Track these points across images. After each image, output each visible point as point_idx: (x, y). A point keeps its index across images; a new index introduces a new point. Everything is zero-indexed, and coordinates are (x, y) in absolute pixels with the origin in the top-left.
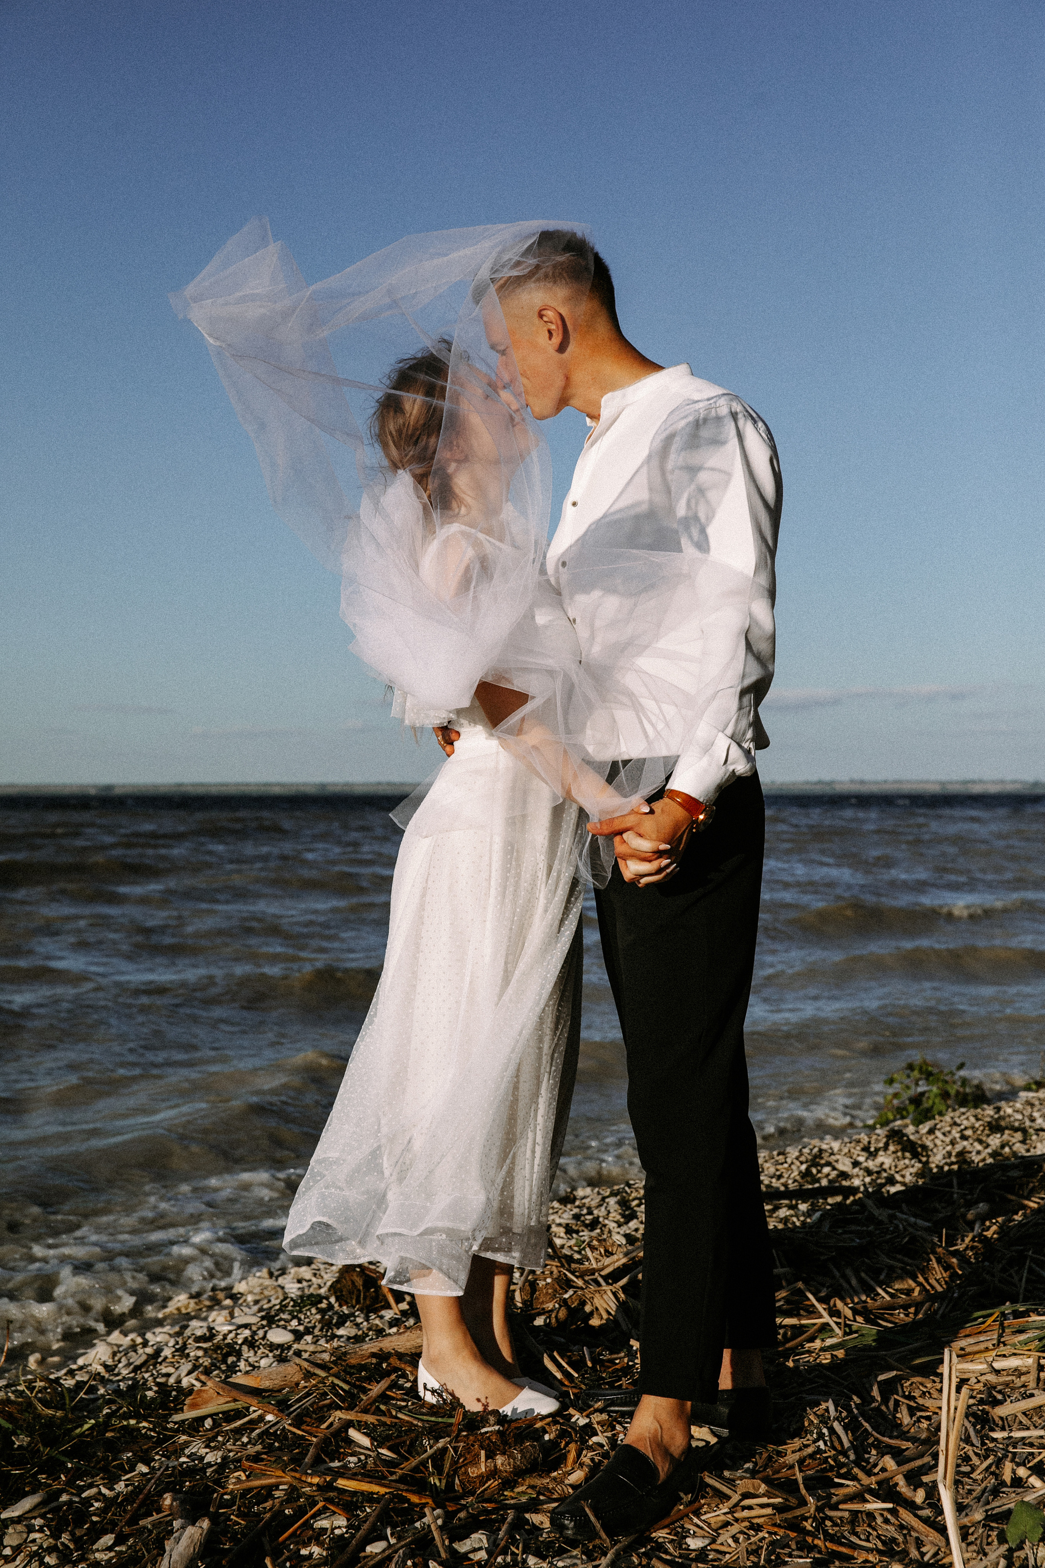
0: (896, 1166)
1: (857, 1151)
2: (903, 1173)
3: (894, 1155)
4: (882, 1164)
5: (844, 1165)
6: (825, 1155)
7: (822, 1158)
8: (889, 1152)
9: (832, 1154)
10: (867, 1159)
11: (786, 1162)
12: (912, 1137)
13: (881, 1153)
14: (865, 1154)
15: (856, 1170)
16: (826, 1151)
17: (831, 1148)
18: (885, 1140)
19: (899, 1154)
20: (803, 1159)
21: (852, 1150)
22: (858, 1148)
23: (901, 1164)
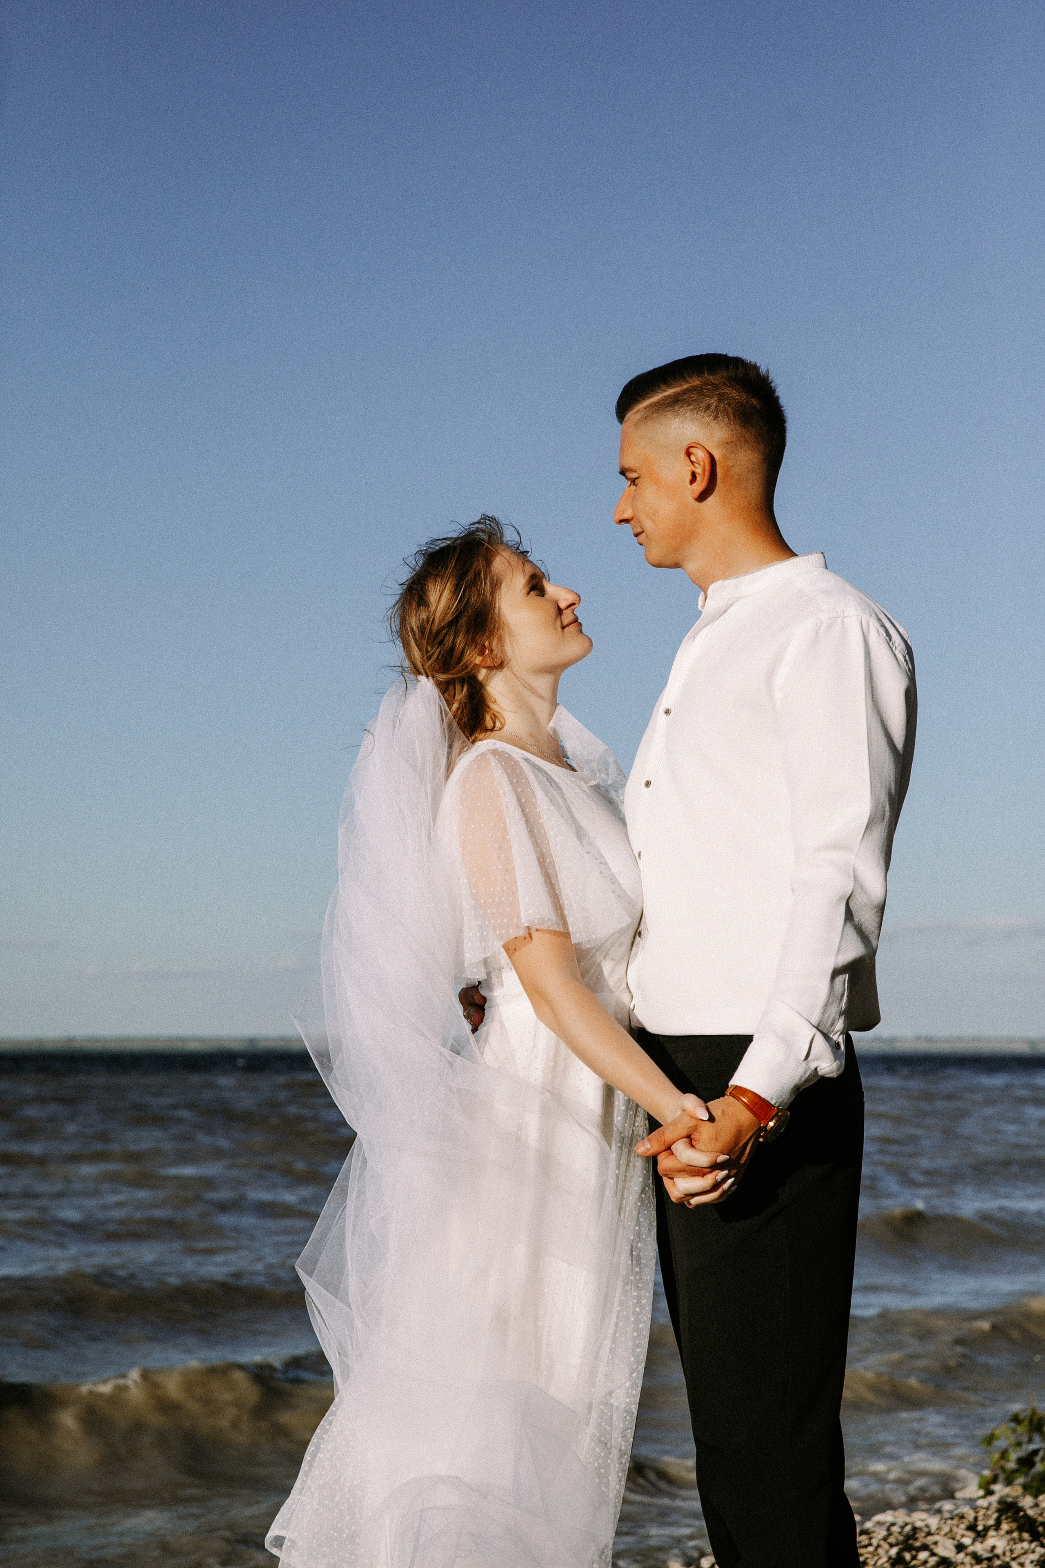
0: (1012, 1551)
1: (960, 1530)
2: (1021, 1560)
3: (1008, 1537)
4: (994, 1547)
5: (946, 1549)
6: (921, 1535)
7: (916, 1539)
8: (1002, 1532)
9: (929, 1534)
10: (974, 1541)
11: (870, 1545)
12: (1030, 1512)
13: (992, 1533)
14: (971, 1534)
15: (961, 1556)
16: (920, 1529)
17: (927, 1526)
18: (995, 1515)
19: (1015, 1535)
20: (892, 1540)
21: (955, 1529)
22: (963, 1526)
23: (1019, 1548)
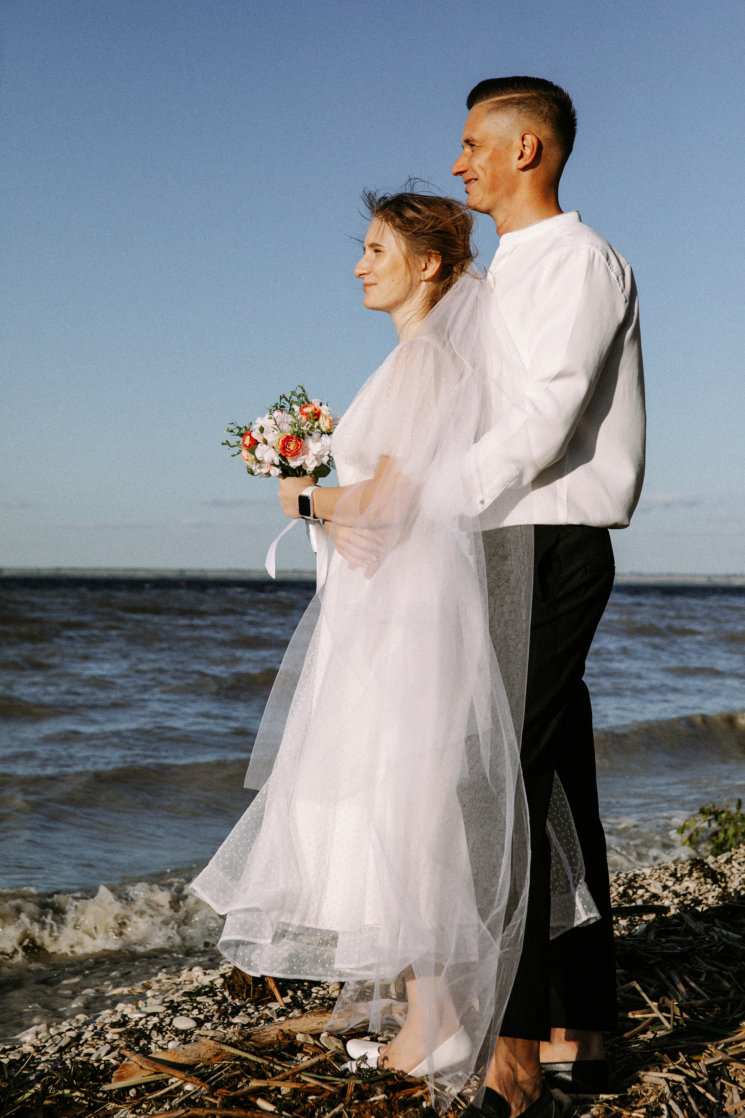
0: (699, 890)
1: (666, 876)
2: (707, 895)
3: (697, 881)
4: (687, 888)
5: (656, 888)
6: (639, 879)
7: (636, 882)
8: (692, 878)
9: (644, 879)
10: (674, 883)
12: (712, 866)
13: (686, 878)
14: (673, 879)
15: (666, 893)
16: (639, 875)
17: (644, 874)
18: (689, 867)
19: (702, 880)
20: (620, 882)
21: (662, 876)
22: (667, 874)
23: (704, 888)
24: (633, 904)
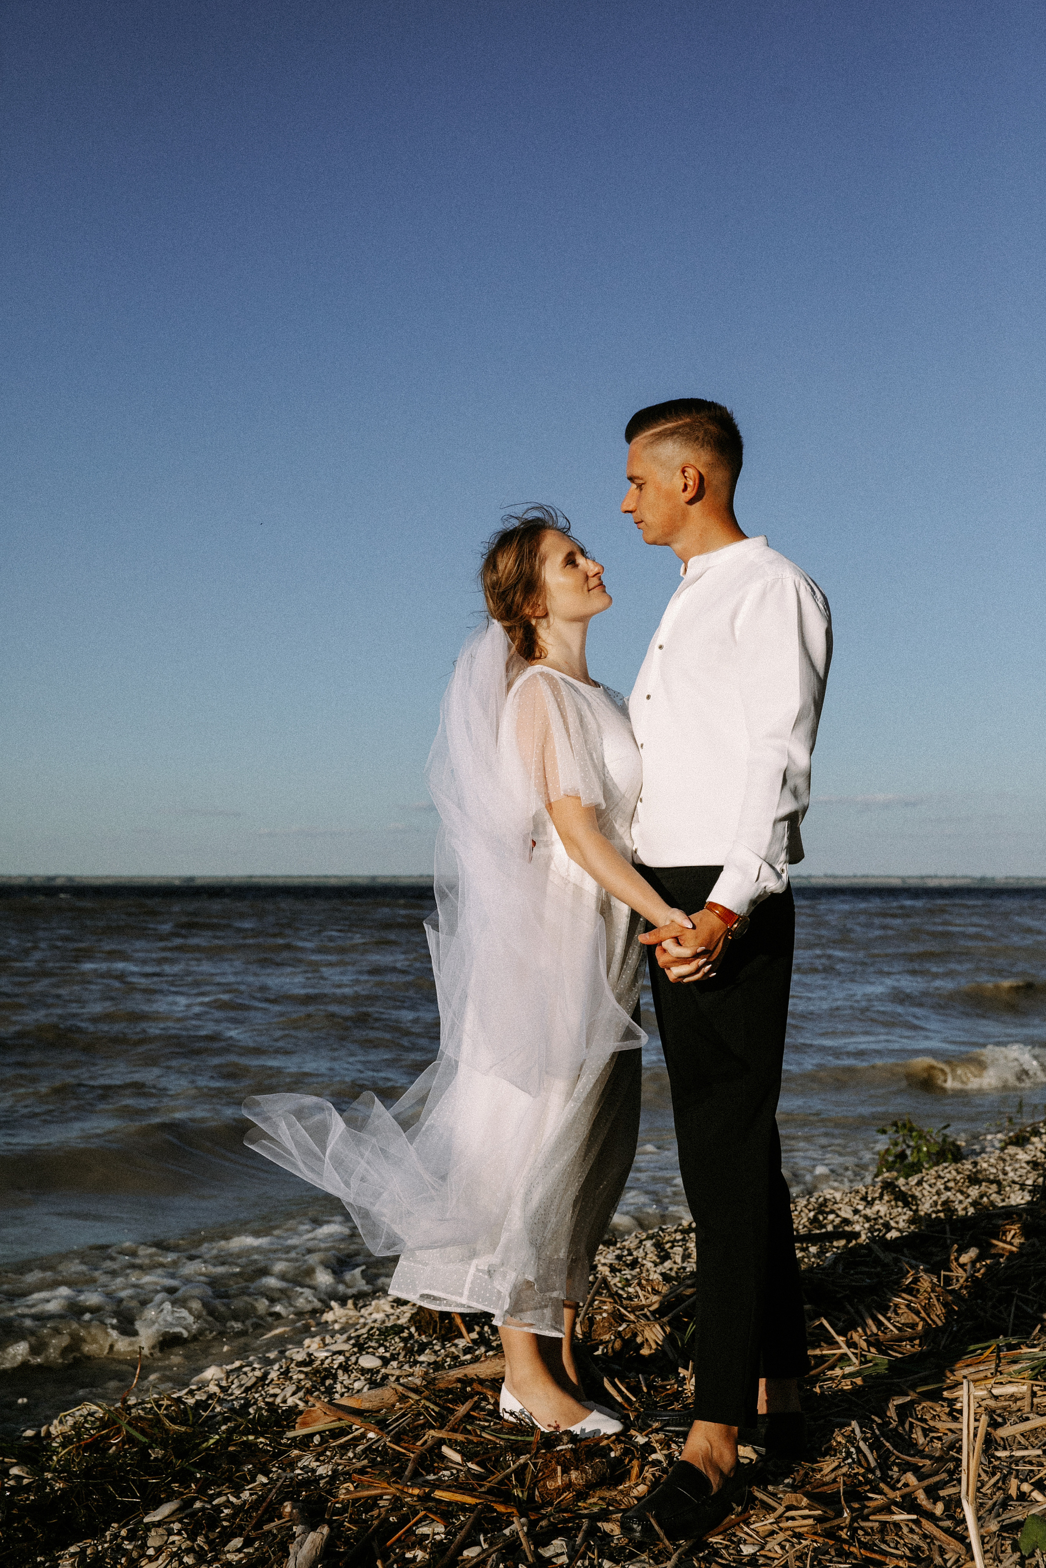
0: (890, 1214)
1: (856, 1200)
2: (897, 1219)
3: (888, 1204)
4: (878, 1211)
5: (846, 1213)
6: (829, 1204)
7: (827, 1207)
8: (884, 1202)
9: (835, 1203)
10: (865, 1207)
11: (796, 1210)
12: (903, 1188)
13: (877, 1202)
14: (864, 1203)
15: (857, 1217)
16: (829, 1200)
17: (834, 1198)
18: (880, 1191)
19: (893, 1203)
20: (810, 1207)
21: (852, 1200)
22: (858, 1198)
23: (895, 1212)
24: (824, 1230)
